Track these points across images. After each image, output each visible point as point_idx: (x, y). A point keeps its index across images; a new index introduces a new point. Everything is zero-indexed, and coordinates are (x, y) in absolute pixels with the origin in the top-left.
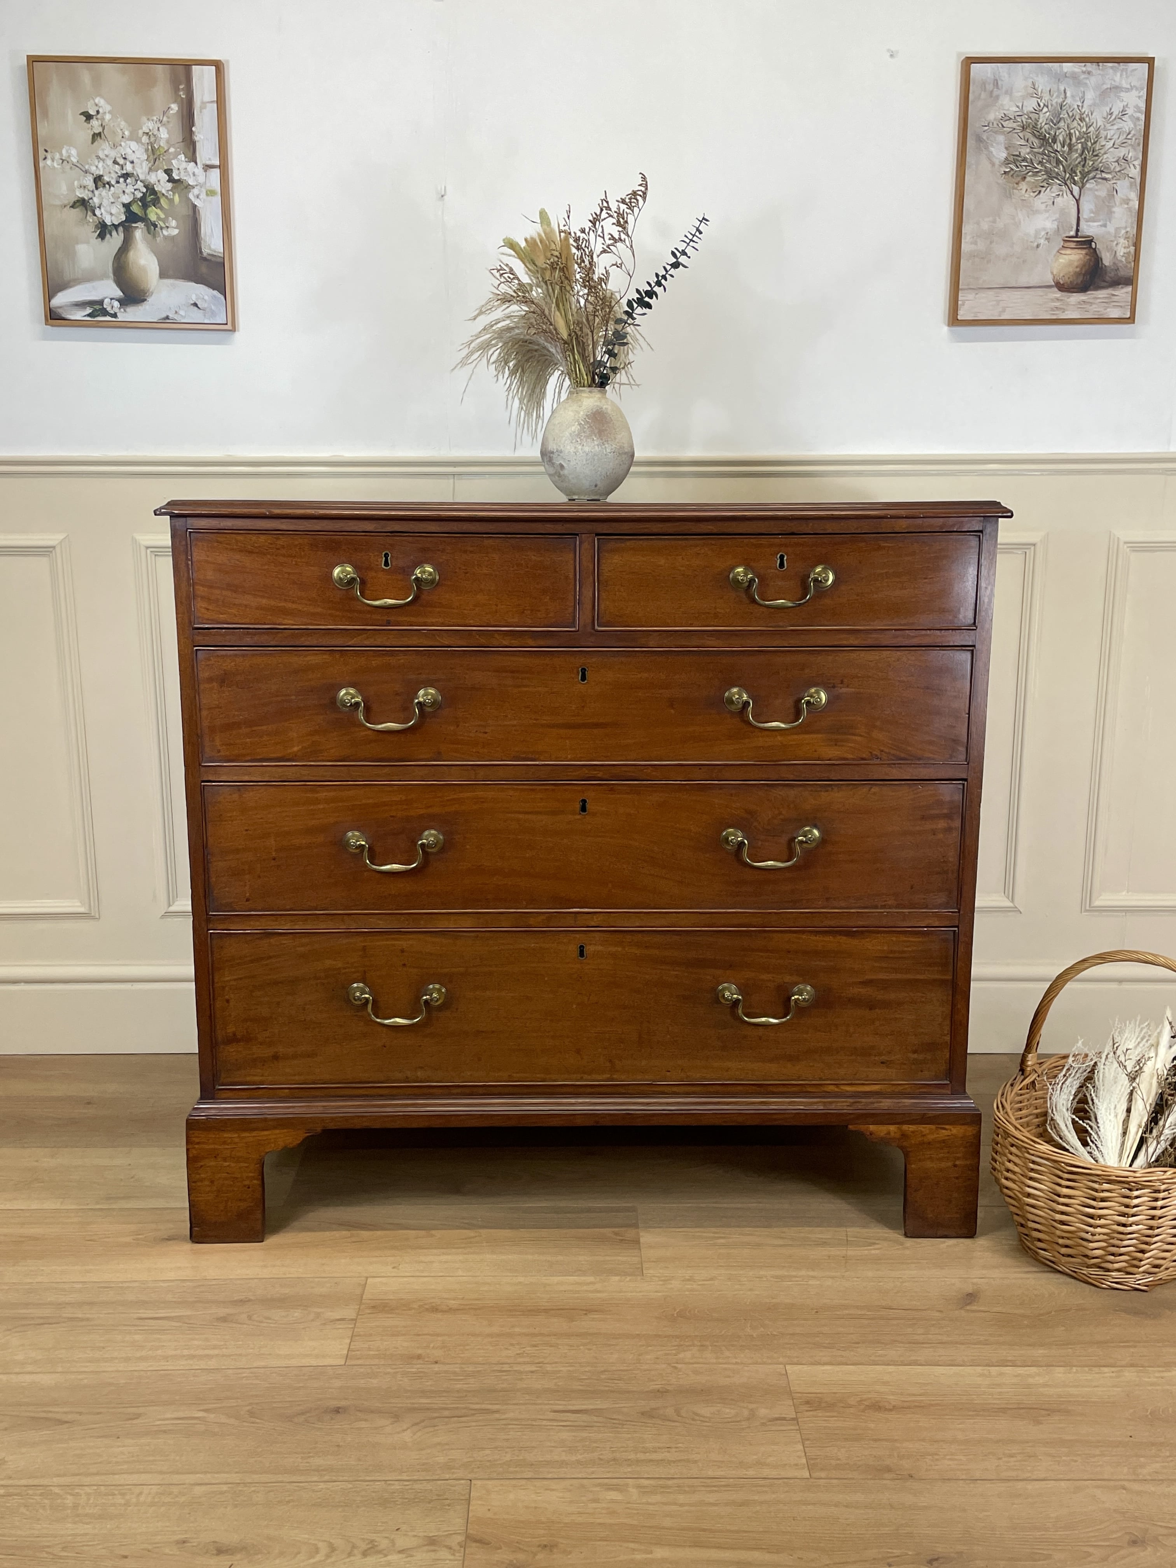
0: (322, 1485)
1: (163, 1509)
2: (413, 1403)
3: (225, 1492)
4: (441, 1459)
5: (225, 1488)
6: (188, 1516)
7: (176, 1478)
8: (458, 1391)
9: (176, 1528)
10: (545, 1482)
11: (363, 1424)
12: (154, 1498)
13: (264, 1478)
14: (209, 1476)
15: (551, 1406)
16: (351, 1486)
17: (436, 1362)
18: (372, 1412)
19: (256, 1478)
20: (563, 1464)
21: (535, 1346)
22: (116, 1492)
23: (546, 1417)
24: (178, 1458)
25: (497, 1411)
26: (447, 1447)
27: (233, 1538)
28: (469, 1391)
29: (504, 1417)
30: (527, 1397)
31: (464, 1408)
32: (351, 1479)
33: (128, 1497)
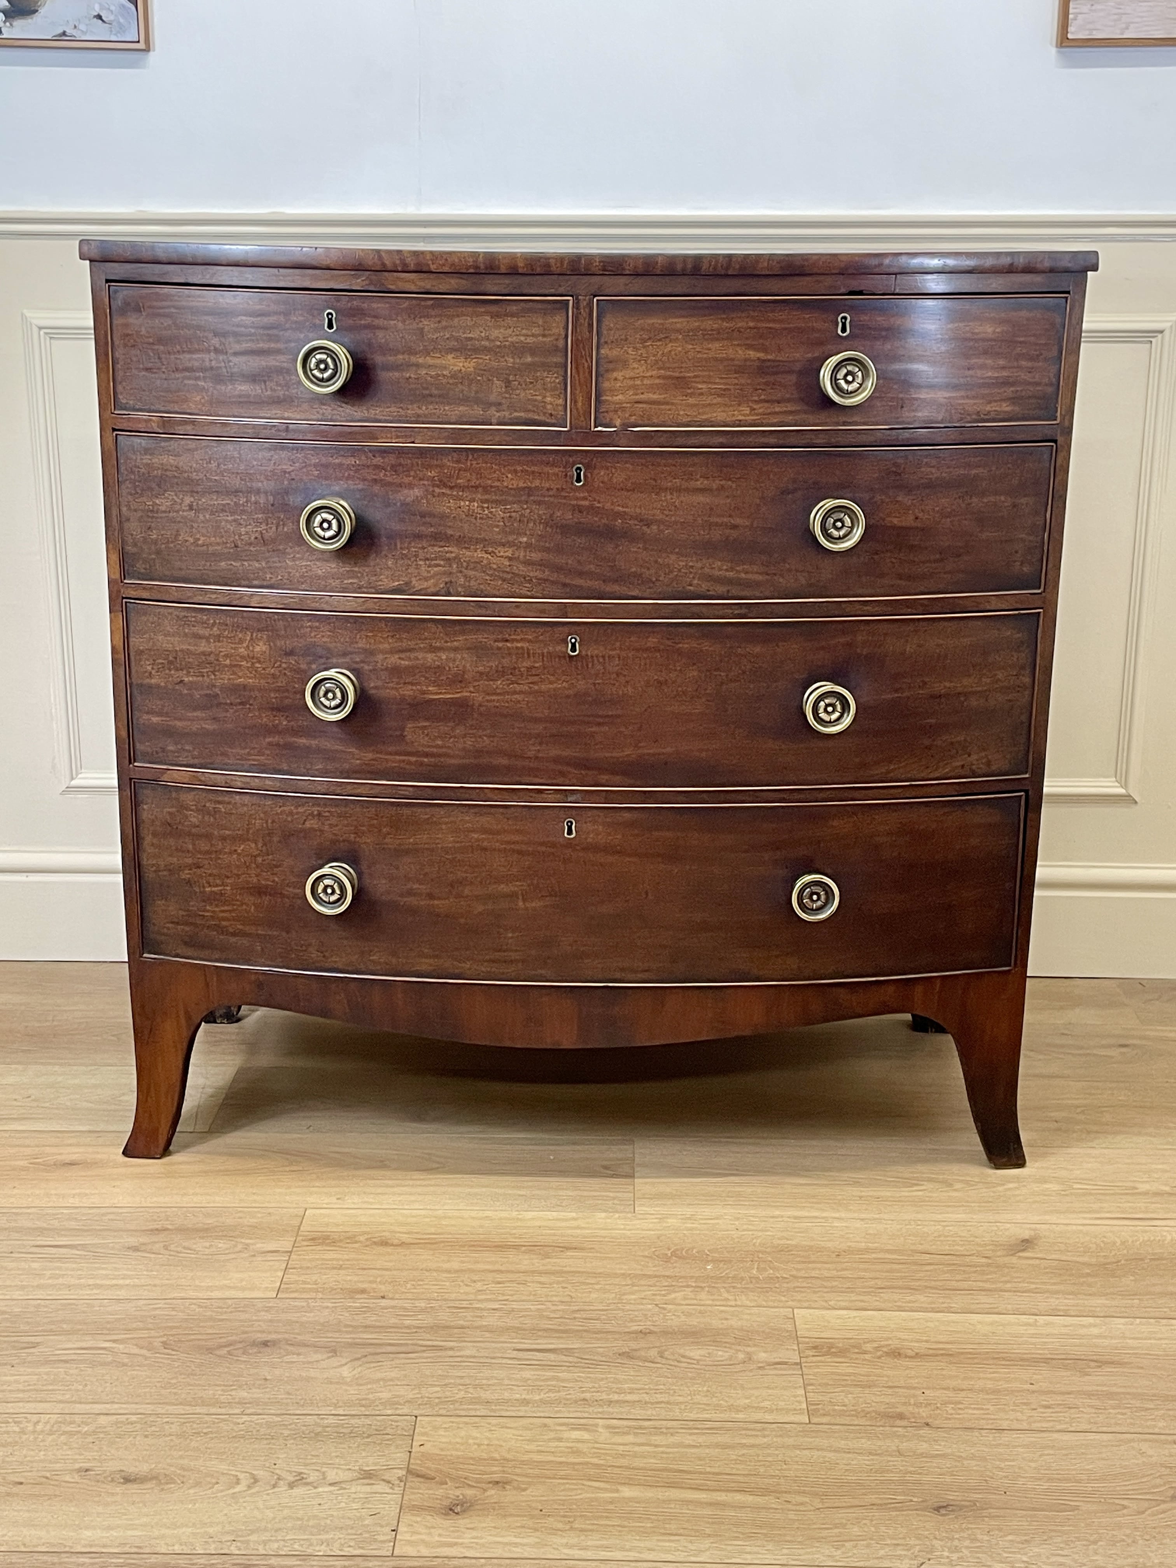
0: (245, 1418)
1: (63, 1438)
2: (354, 1338)
3: (135, 1422)
4: (385, 1395)
5: (134, 1418)
6: (91, 1445)
7: (79, 1408)
8: (408, 1327)
9: (77, 1457)
10: (504, 1420)
11: (295, 1358)
12: (53, 1426)
13: (180, 1409)
14: (116, 1406)
15: (514, 1345)
16: (279, 1419)
17: (383, 1297)
18: (305, 1345)
19: (171, 1409)
20: (525, 1402)
21: (499, 1283)
22: (10, 1420)
23: (508, 1356)
24: (81, 1387)
25: (451, 1349)
26: (391, 1383)
27: (144, 1468)
28: (421, 1328)
29: (458, 1354)
30: (487, 1335)
31: (412, 1344)
32: (279, 1412)
33: (22, 1426)
